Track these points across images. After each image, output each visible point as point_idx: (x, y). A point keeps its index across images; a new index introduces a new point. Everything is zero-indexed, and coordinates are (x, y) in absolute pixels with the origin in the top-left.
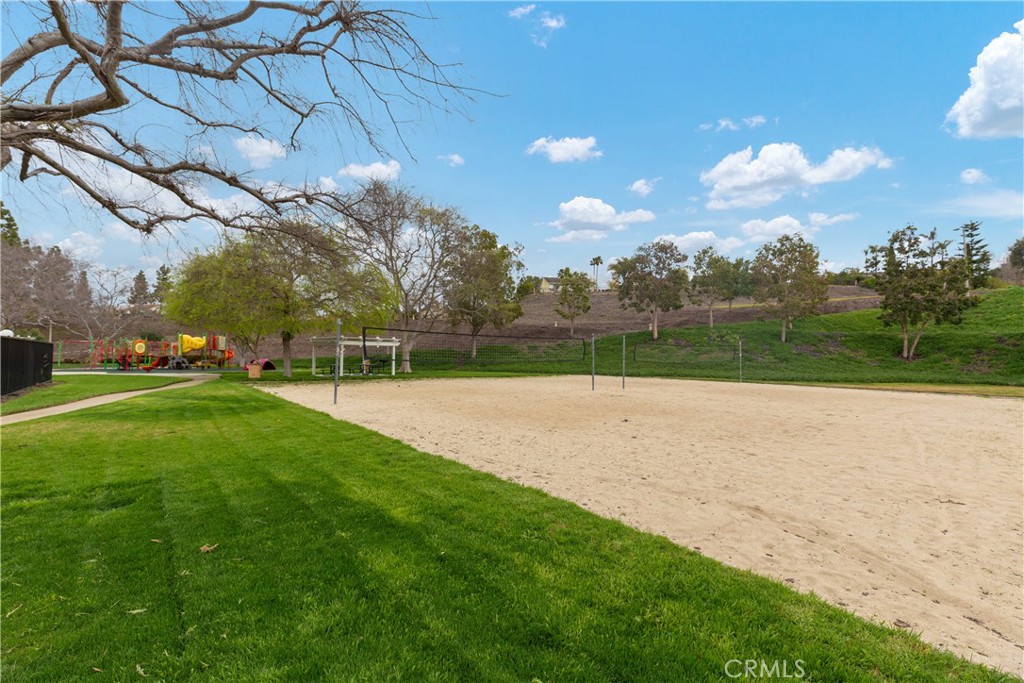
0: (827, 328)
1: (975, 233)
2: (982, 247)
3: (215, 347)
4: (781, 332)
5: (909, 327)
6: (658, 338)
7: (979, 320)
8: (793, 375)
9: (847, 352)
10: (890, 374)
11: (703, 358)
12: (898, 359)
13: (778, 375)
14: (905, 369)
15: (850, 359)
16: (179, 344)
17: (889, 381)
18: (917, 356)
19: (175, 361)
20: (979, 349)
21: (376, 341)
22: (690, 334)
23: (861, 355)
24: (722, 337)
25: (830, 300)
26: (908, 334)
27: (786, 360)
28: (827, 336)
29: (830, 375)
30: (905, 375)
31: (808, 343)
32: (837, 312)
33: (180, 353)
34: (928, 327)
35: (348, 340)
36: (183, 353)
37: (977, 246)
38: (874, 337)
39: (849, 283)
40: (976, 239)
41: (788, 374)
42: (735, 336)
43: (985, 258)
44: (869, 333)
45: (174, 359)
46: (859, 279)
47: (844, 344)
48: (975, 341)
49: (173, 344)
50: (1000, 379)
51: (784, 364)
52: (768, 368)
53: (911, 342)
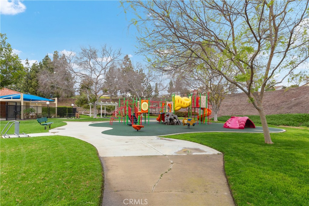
3: (198, 106)
16: (172, 103)
19: (169, 117)
33: (173, 111)
36: (175, 111)
45: (168, 116)
49: (168, 103)
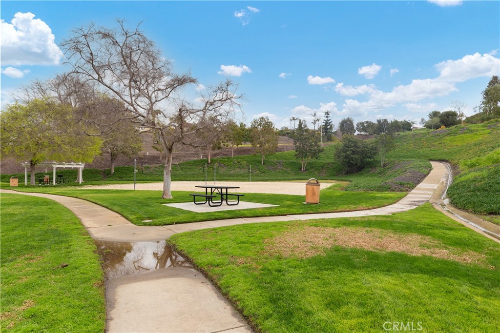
0: (277, 158)
1: (328, 116)
2: (331, 122)
4: (261, 160)
5: (304, 159)
6: (211, 163)
7: (324, 156)
8: (267, 178)
9: (284, 169)
10: (298, 177)
11: (232, 172)
12: (300, 172)
13: (262, 178)
14: (302, 175)
15: (285, 171)
17: (297, 179)
18: (306, 170)
20: (323, 167)
21: (63, 164)
22: (225, 161)
23: (289, 170)
24: (239, 162)
25: (279, 145)
26: (303, 162)
27: (264, 172)
28: (278, 162)
29: (279, 178)
30: (302, 177)
31: (271, 165)
32: (280, 151)
34: (310, 160)
35: (59, 164)
37: (329, 122)
38: (293, 163)
39: (284, 135)
40: (329, 119)
41: (265, 178)
42: (244, 162)
43: (331, 128)
44: (291, 161)
46: (288, 134)
47: (283, 166)
48: (322, 165)
50: (327, 178)
51: (263, 174)
52: (258, 176)
53: (304, 165)
